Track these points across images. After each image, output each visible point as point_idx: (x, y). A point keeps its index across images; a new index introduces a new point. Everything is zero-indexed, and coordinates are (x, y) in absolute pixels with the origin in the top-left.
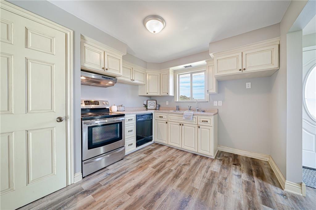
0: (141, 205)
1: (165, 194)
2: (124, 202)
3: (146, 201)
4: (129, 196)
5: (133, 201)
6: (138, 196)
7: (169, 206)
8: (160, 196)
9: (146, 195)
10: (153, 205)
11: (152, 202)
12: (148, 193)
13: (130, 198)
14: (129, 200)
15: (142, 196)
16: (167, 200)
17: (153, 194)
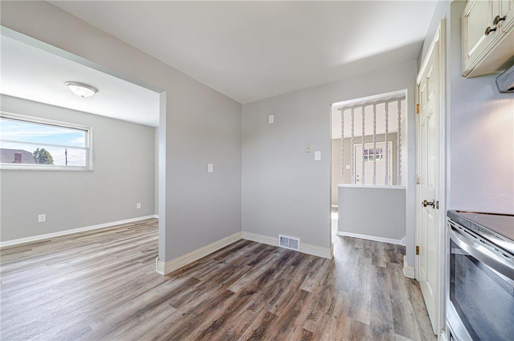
0: (281, 318)
1: (245, 337)
2: (308, 319)
3: (276, 323)
4: (306, 329)
5: (296, 322)
6: (292, 331)
7: (241, 320)
8: (254, 334)
9: (279, 332)
10: (265, 320)
11: (267, 323)
12: (276, 337)
13: (303, 325)
14: (302, 323)
15: (286, 332)
16: (243, 327)
17: (267, 335)
